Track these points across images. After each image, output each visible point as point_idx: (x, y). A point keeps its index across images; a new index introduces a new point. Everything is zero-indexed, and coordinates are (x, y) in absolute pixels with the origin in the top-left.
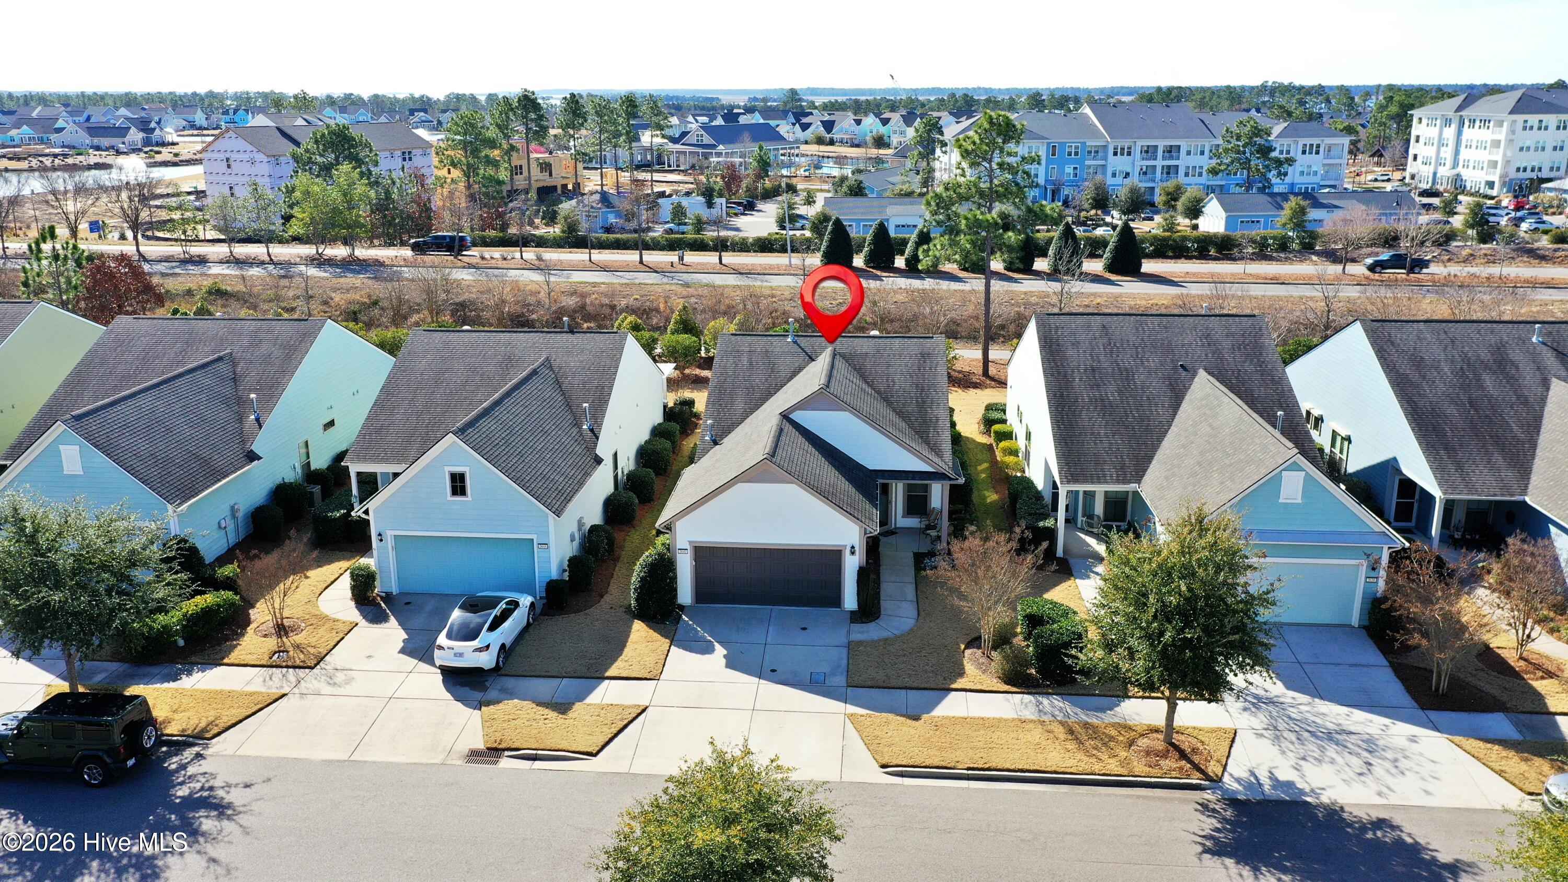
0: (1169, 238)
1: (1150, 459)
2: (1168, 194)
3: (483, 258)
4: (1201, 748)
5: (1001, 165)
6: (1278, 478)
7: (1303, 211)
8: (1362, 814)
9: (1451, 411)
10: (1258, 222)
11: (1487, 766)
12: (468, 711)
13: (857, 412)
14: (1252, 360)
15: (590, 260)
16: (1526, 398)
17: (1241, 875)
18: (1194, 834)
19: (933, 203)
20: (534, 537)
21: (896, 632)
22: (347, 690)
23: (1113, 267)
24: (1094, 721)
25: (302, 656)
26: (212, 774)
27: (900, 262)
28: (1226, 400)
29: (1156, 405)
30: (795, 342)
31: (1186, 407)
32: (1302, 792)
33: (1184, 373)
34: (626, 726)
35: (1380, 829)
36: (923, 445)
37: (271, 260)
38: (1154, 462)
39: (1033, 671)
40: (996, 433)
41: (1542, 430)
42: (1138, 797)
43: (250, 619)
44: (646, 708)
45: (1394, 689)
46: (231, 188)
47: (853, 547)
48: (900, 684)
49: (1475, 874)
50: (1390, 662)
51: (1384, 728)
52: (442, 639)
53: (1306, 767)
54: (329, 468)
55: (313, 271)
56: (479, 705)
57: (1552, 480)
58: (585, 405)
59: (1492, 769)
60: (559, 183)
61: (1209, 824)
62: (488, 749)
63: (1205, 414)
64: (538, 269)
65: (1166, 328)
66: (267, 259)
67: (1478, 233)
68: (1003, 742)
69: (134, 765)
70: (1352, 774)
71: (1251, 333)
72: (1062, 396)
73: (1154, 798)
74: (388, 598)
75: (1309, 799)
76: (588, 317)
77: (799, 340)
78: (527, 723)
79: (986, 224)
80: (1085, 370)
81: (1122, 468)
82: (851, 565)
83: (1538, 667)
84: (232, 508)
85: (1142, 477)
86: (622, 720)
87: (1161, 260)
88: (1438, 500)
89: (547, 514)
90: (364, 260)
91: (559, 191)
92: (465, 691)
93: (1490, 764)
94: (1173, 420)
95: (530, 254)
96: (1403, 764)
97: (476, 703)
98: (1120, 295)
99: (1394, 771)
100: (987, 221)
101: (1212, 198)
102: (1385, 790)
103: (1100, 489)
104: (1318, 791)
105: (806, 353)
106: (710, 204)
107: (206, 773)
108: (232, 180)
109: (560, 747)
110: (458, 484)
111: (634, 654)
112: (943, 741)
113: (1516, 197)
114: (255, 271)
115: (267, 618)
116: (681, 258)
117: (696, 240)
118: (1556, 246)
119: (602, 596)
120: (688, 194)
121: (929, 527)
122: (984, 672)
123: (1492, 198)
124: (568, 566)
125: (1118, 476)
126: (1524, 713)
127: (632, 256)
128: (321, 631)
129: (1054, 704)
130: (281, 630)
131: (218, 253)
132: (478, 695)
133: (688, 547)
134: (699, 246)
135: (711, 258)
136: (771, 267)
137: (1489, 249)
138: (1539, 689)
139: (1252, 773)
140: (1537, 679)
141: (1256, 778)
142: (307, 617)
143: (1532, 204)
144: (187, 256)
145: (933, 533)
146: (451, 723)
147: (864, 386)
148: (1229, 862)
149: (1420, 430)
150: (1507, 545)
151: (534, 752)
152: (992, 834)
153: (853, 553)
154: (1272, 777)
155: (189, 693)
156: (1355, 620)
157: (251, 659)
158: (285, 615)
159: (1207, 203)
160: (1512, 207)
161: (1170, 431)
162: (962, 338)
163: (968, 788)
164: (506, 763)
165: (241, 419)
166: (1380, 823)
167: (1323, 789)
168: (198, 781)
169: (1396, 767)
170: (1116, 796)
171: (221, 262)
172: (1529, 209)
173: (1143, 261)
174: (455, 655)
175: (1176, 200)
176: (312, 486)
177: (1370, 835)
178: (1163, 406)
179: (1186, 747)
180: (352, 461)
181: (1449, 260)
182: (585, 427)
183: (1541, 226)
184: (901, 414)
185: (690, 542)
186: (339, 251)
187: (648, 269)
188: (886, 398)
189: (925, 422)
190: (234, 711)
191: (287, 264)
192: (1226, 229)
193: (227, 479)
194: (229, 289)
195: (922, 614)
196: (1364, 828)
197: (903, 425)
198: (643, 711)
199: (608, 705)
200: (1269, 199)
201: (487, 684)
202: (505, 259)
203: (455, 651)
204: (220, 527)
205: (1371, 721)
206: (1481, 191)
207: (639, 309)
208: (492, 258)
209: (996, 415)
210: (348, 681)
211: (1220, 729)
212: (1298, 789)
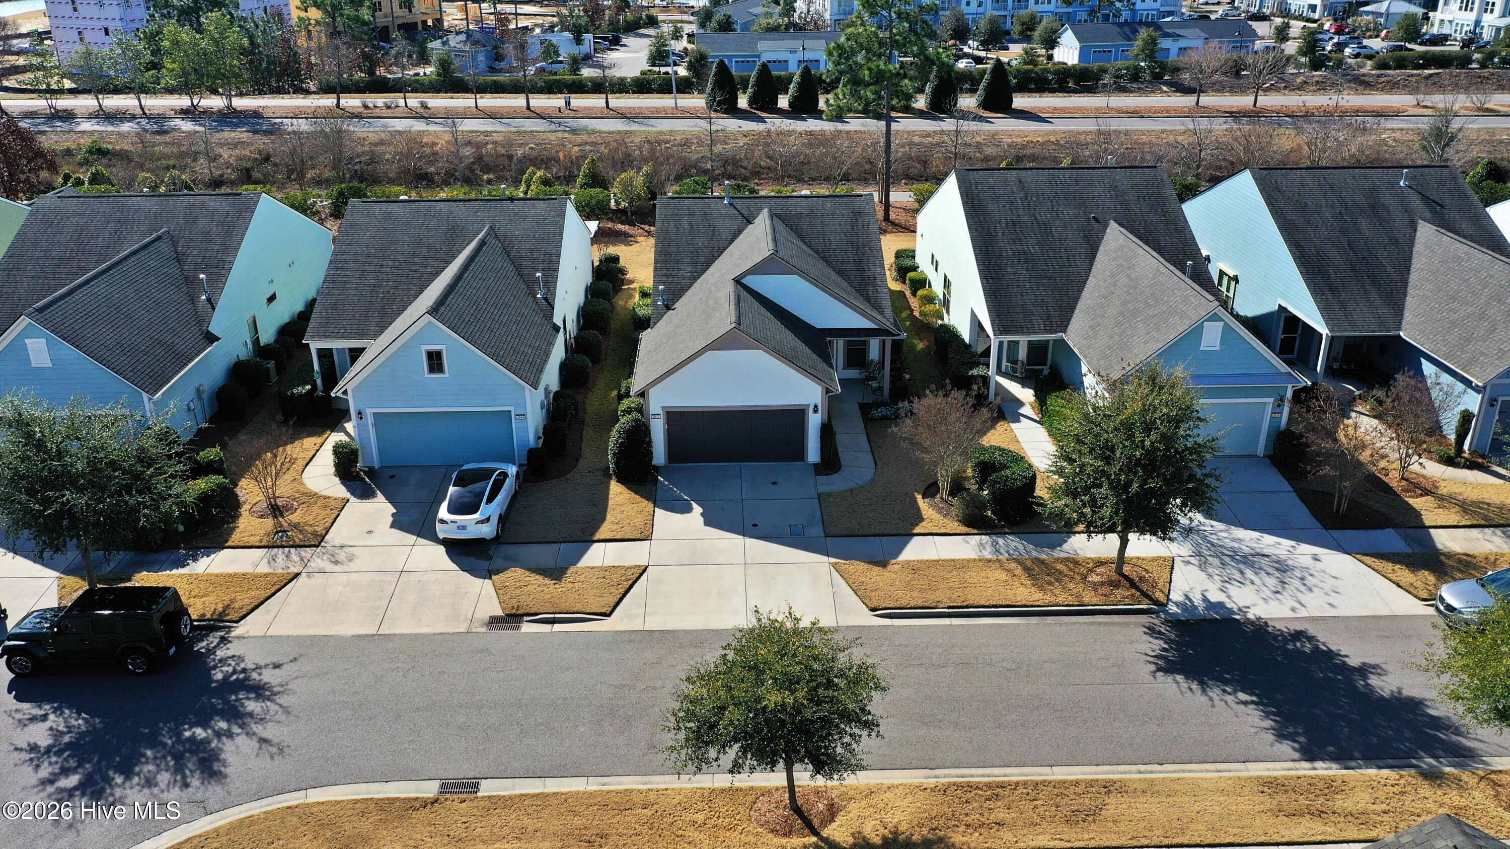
0: (1031, 71)
1: (1072, 309)
2: (1023, 24)
3: (366, 107)
4: (1147, 576)
5: (899, 14)
6: (1201, 327)
7: (1153, 42)
8: (1281, 626)
9: (1333, 253)
10: (1109, 51)
11: (1385, 577)
12: (479, 581)
13: (805, 275)
14: (1156, 210)
15: (477, 107)
16: (1397, 239)
17: (1191, 689)
18: (1147, 655)
19: (835, 54)
20: (512, 409)
21: (859, 482)
22: (352, 566)
23: (987, 104)
24: (1043, 556)
25: (301, 537)
26: (239, 657)
27: (783, 102)
28: (1141, 251)
29: (1074, 257)
30: (731, 204)
31: (1100, 257)
32: (1230, 611)
33: (1096, 225)
34: (631, 586)
35: (1299, 640)
36: (866, 303)
37: (144, 113)
38: (1077, 312)
39: (989, 513)
40: (911, 280)
41: (1412, 269)
42: (1099, 624)
43: (238, 501)
44: (647, 567)
45: (1300, 513)
46: (80, 33)
47: (816, 406)
48: (873, 532)
49: (1381, 675)
50: (1293, 487)
51: (1291, 549)
52: (443, 512)
53: (1233, 590)
54: (276, 341)
55: (187, 126)
56: (488, 574)
57: (1423, 316)
58: (538, 275)
59: (1390, 580)
60: (419, 19)
61: (1158, 645)
62: (507, 615)
63: (1121, 265)
64: (424, 118)
65: (1076, 181)
66: (138, 111)
67: (1310, 60)
68: (975, 581)
69: (175, 652)
70: (1268, 593)
71: (1153, 183)
72: (987, 250)
73: (1113, 624)
74: (371, 472)
75: (1238, 617)
76: (487, 169)
77: (736, 202)
78: (539, 589)
79: (888, 74)
80: (1007, 224)
81: (1048, 318)
82: (814, 421)
83: (1417, 486)
84: (198, 390)
85: (1067, 326)
86: (627, 580)
87: (1027, 94)
88: (1324, 337)
89: (524, 387)
90: (241, 112)
91: (420, 27)
92: (470, 561)
93: (1388, 575)
94: (1090, 270)
95: (414, 101)
96: (1310, 581)
97: (485, 572)
98: (996, 133)
99: (1302, 588)
100: (890, 71)
101: (1067, 29)
102: (1297, 605)
103: (1023, 339)
104: (1244, 610)
105: (743, 216)
106: (578, 41)
107: (234, 656)
108: (80, 24)
109: (576, 609)
110: (435, 361)
111: (623, 516)
112: (923, 583)
113: (1335, 20)
114: (126, 127)
115: (258, 499)
116: (568, 103)
117: (574, 82)
118: (1378, 72)
119: (577, 461)
120: (551, 28)
121: (868, 378)
122: (945, 516)
123: (1315, 21)
124: (543, 433)
125: (1045, 326)
126: (1410, 528)
127: (517, 101)
128: (316, 509)
129: (1011, 543)
130: (276, 510)
131: (87, 107)
132: (485, 564)
133: (661, 412)
134: (579, 88)
135: (596, 101)
136: (658, 110)
137: (1321, 76)
138: (1415, 506)
139: (1187, 597)
140: (1417, 497)
141: (1190, 600)
142: (297, 495)
143: (1351, 27)
144: (53, 111)
145: (875, 384)
146: (466, 593)
147: (804, 247)
148: (1180, 678)
149: (1307, 272)
150: (1395, 380)
151: (552, 616)
152: (981, 666)
153: (816, 411)
154: (1205, 599)
155: (204, 578)
156: (1260, 450)
157: (254, 540)
158: (277, 495)
159: (1061, 34)
160: (1333, 31)
161: (1088, 282)
162: (853, 180)
163: (951, 625)
164: (527, 628)
165: (193, 299)
166: (1299, 635)
167: (1248, 607)
168: (230, 665)
169: (1305, 585)
170: (1080, 623)
171: (90, 117)
172: (1348, 33)
173: (1013, 95)
174: (458, 528)
175: (1032, 29)
176: (267, 362)
177: (1290, 646)
178: (1080, 257)
179: (1133, 576)
180: (312, 338)
181: (1285, 88)
182: (539, 296)
183: (1362, 51)
184: (840, 273)
185: (663, 408)
186: (215, 102)
187: (535, 116)
188: (824, 255)
189: (863, 279)
190: (253, 593)
191: (159, 118)
192: (1080, 61)
193: (193, 363)
194: (110, 147)
195: (879, 463)
196: (1285, 641)
197: (845, 284)
198: (644, 571)
199: (611, 567)
200: (1118, 30)
201: (491, 553)
202: (389, 107)
203: (458, 524)
204: (189, 409)
205: (1279, 544)
206: (1304, 15)
207: (536, 158)
208: (375, 106)
209: (908, 263)
210: (351, 558)
211: (1159, 558)
212: (1227, 608)
